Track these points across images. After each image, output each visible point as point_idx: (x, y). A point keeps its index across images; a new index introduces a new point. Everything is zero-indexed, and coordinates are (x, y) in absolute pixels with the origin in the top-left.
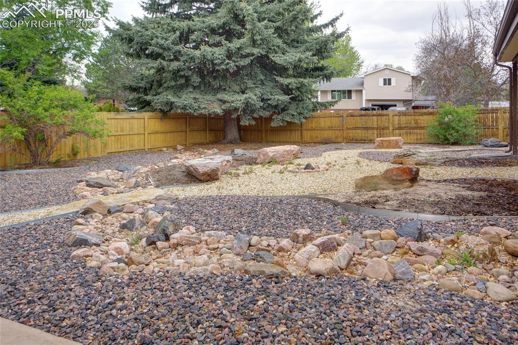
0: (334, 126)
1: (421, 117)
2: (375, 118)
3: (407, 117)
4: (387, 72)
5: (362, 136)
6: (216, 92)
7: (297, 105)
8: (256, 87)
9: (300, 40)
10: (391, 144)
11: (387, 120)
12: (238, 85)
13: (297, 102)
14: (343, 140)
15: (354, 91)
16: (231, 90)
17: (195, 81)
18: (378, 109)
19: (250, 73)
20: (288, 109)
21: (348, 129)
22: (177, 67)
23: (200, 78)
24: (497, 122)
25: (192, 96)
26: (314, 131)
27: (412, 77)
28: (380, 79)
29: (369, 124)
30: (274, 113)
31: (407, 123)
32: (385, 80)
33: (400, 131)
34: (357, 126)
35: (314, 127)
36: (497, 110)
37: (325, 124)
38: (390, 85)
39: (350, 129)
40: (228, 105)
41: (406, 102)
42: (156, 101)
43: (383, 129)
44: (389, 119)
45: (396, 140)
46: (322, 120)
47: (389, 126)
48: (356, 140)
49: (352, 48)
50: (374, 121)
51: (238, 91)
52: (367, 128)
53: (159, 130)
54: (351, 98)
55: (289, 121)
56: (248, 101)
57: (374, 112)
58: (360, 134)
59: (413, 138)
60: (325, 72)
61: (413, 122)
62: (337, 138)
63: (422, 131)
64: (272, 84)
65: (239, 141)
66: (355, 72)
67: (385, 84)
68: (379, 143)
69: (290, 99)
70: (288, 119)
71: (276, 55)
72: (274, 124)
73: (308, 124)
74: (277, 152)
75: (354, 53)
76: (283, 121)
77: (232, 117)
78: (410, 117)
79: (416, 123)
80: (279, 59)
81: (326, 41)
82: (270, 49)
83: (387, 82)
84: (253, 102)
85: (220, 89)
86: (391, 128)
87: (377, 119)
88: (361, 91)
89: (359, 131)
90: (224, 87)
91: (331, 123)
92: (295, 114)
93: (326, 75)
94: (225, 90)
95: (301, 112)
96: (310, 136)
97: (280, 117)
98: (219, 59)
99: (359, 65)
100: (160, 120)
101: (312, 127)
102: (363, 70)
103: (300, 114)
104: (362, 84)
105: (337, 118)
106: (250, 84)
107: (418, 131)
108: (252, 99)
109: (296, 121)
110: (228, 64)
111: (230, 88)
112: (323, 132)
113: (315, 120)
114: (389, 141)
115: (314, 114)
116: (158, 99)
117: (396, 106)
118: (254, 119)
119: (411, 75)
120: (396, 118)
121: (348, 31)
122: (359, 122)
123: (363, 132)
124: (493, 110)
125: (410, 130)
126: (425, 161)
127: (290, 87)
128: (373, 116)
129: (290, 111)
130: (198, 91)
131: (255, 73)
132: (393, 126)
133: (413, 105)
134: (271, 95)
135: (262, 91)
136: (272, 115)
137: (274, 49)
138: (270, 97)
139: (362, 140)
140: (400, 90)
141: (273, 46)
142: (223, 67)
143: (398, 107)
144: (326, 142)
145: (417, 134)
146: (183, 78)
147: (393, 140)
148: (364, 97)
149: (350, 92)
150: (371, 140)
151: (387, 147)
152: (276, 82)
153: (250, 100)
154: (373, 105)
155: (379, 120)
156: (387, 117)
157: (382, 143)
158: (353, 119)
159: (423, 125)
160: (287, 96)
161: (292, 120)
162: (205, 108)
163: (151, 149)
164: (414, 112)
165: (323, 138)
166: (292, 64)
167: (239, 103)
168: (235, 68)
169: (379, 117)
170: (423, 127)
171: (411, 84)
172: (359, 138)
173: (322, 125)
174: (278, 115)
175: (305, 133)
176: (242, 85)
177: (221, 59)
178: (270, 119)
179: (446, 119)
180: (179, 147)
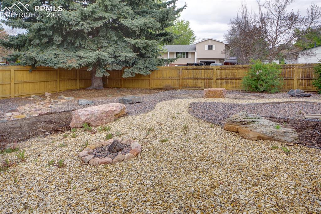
0: (173, 77)
1: (236, 71)
2: (203, 71)
3: (226, 70)
4: (210, 41)
5: (193, 85)
6: (78, 49)
7: (145, 61)
8: (111, 46)
9: (149, 12)
10: (217, 94)
11: (212, 73)
12: (96, 44)
13: (145, 59)
14: (180, 87)
15: (190, 53)
16: (89, 48)
17: (57, 40)
18: (204, 64)
19: (106, 35)
20: (137, 64)
21: (183, 79)
22: (37, 26)
23: (62, 37)
24: (293, 75)
25: (54, 52)
26: (159, 80)
27: (225, 44)
28: (206, 46)
29: (199, 76)
30: (126, 67)
31: (226, 75)
32: (209, 46)
33: (221, 81)
34: (190, 77)
35: (158, 77)
36: (294, 66)
37: (167, 75)
38: (212, 49)
39: (185, 79)
40: (83, 60)
41: (221, 60)
42: (22, 56)
43: (209, 79)
44: (213, 72)
45: (221, 91)
46: (165, 72)
47: (213, 77)
48: (189, 87)
49: (190, 29)
50: (202, 74)
51: (94, 49)
52: (197, 79)
53: (28, 80)
54: (188, 57)
55: (137, 73)
56: (99, 57)
57: (203, 67)
58: (192, 82)
59: (230, 86)
60: (167, 36)
61: (231, 74)
62: (175, 85)
63: (237, 81)
64: (124, 44)
65: (102, 88)
66: (191, 43)
67: (209, 49)
68: (207, 93)
69: (137, 55)
70: (136, 72)
71: (125, 20)
72: (124, 76)
73: (155, 75)
74: (92, 115)
75: (191, 31)
76: (132, 73)
77: (88, 70)
78: (229, 70)
79: (233, 75)
80: (127, 23)
81: (167, 12)
82: (121, 15)
83: (210, 47)
84: (103, 58)
85: (80, 47)
86: (215, 79)
87: (205, 72)
88: (194, 53)
89: (191, 81)
90: (83, 46)
91: (171, 74)
92: (142, 68)
93: (167, 38)
94: (84, 48)
95: (148, 66)
96: (156, 84)
97: (130, 70)
98: (74, 20)
99: (194, 39)
100: (28, 72)
101: (157, 77)
102: (196, 41)
103: (146, 68)
104: (195, 49)
105: (175, 71)
106: (105, 43)
107: (235, 81)
108: (101, 56)
109: (143, 73)
110: (82, 25)
111: (88, 46)
112: (165, 81)
113: (159, 72)
114: (215, 92)
115: (159, 68)
116: (24, 54)
117: (215, 62)
118: (109, 71)
119: (225, 43)
120: (219, 71)
121: (186, 7)
122: (191, 73)
123: (194, 81)
124: (290, 66)
125: (228, 80)
126: (270, 135)
127: (137, 46)
128: (202, 69)
129: (138, 66)
130: (61, 49)
131: (110, 35)
132: (216, 77)
133: (225, 62)
134: (122, 52)
135: (114, 50)
136: (124, 69)
137: (124, 15)
138: (121, 54)
139: (193, 87)
140: (218, 53)
141: (123, 12)
142: (79, 28)
143: (217, 63)
144: (166, 89)
145: (233, 83)
146: (46, 37)
147: (218, 91)
148: (196, 56)
149: (187, 53)
150: (200, 87)
151: (213, 97)
152: (125, 42)
153: (100, 56)
154: (201, 62)
155: (206, 72)
156: (212, 70)
157: (209, 93)
158: (187, 72)
159: (238, 77)
160: (135, 54)
161: (139, 73)
162: (63, 62)
163: (18, 96)
164: (232, 67)
165: (164, 86)
166: (138, 28)
167: (91, 58)
168: (90, 30)
169: (206, 70)
170: (238, 78)
171: (224, 49)
172: (191, 86)
173: (165, 76)
174: (129, 68)
175: (152, 81)
176: (99, 45)
177: (76, 20)
178: (122, 72)
179: (258, 73)
180: (47, 94)
